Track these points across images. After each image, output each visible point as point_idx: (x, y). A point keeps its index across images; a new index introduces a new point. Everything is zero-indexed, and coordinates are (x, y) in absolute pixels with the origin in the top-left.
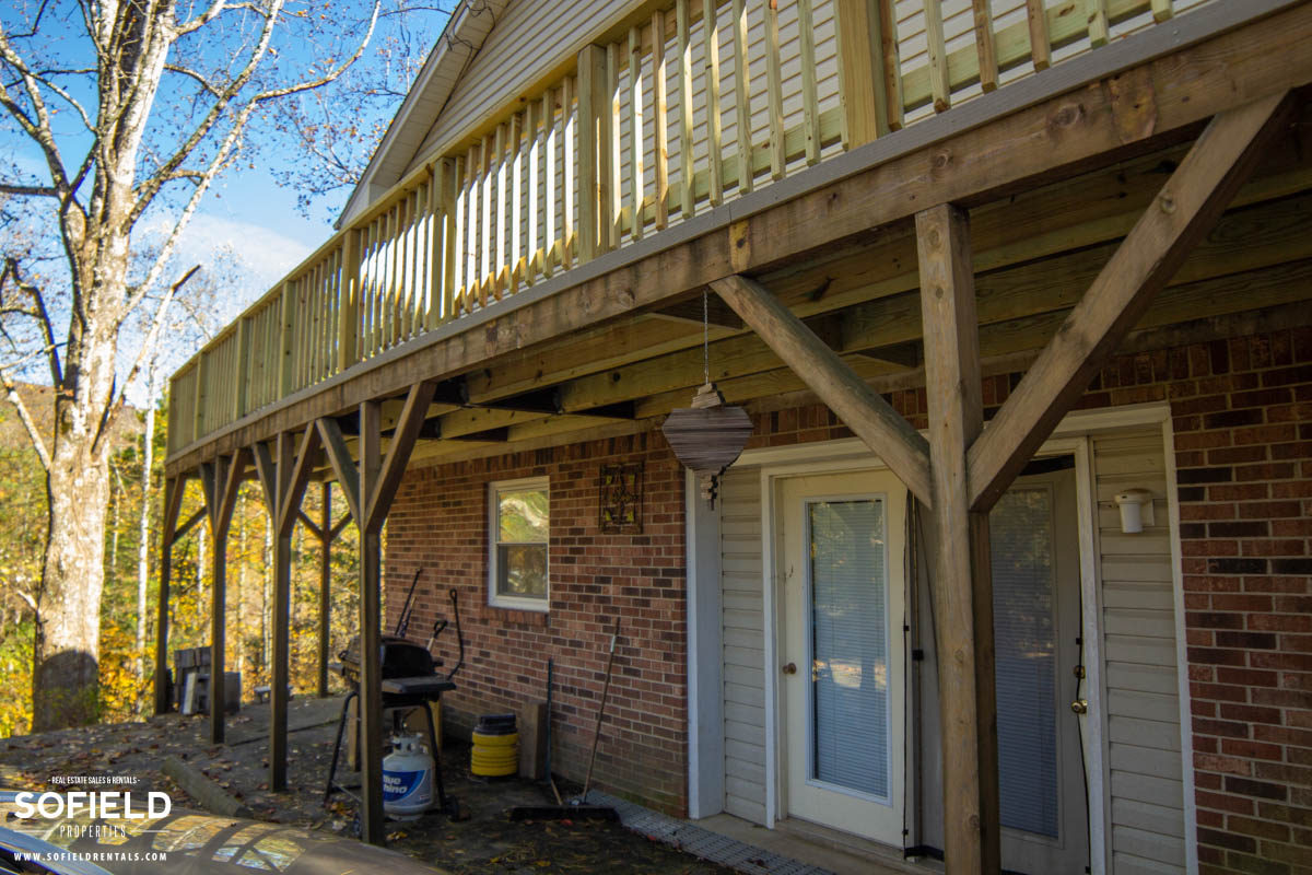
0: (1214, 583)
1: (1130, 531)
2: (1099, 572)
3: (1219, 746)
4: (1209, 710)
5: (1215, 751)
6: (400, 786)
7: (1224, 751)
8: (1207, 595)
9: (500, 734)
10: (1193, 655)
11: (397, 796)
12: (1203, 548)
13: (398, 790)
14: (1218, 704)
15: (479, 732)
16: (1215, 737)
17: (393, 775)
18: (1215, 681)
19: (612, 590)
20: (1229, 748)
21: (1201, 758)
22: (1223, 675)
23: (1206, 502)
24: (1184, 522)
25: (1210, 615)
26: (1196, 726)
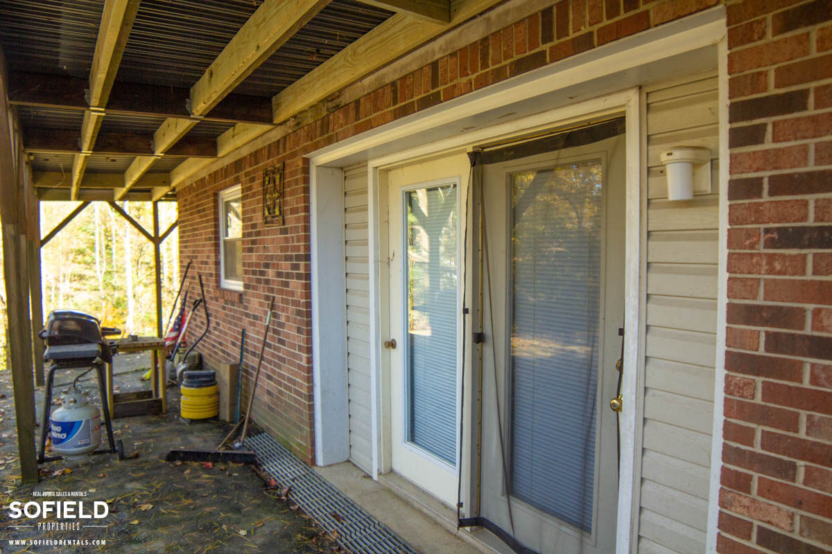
0: (770, 263)
1: (678, 197)
2: (645, 251)
3: (755, 485)
4: (747, 436)
5: (748, 490)
6: (61, 433)
7: (760, 493)
8: (759, 279)
9: (197, 387)
10: (734, 362)
11: (59, 441)
12: (757, 213)
13: (60, 436)
14: (759, 430)
15: (185, 386)
16: (750, 472)
17: (57, 424)
18: (758, 400)
19: (271, 273)
20: (768, 490)
21: (730, 496)
22: (769, 392)
23: (768, 145)
24: (735, 177)
25: (761, 308)
26: (728, 454)
